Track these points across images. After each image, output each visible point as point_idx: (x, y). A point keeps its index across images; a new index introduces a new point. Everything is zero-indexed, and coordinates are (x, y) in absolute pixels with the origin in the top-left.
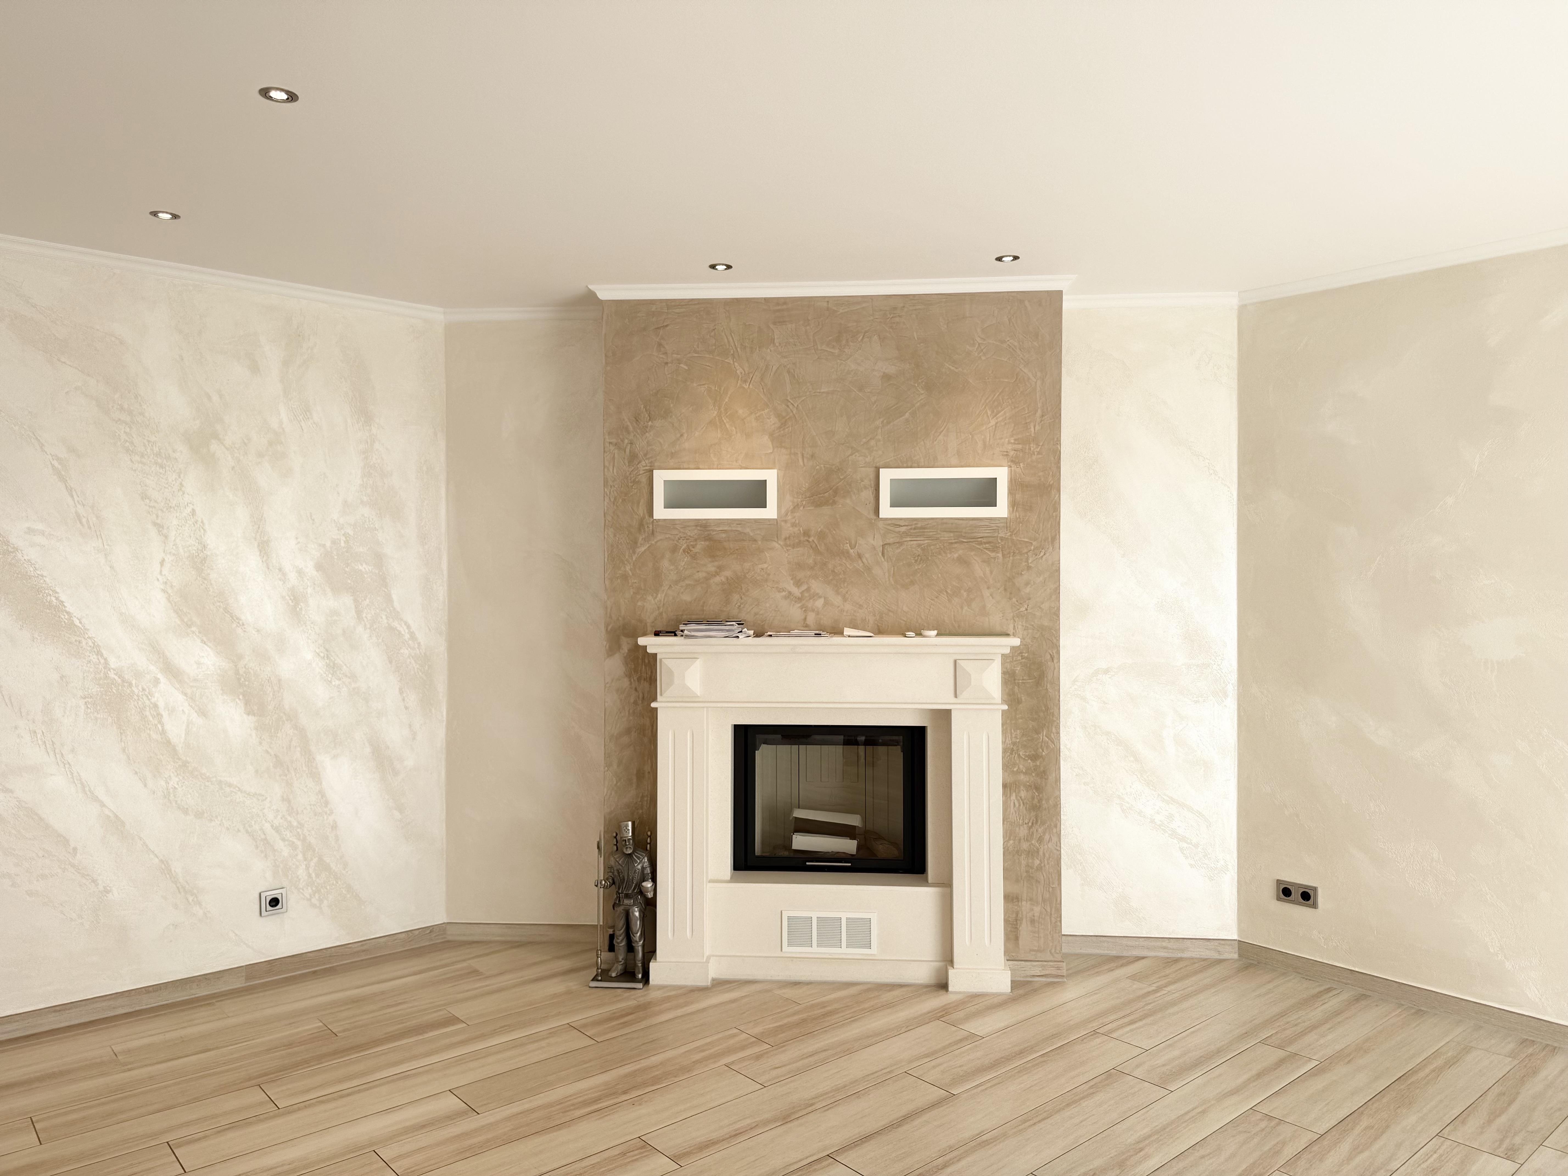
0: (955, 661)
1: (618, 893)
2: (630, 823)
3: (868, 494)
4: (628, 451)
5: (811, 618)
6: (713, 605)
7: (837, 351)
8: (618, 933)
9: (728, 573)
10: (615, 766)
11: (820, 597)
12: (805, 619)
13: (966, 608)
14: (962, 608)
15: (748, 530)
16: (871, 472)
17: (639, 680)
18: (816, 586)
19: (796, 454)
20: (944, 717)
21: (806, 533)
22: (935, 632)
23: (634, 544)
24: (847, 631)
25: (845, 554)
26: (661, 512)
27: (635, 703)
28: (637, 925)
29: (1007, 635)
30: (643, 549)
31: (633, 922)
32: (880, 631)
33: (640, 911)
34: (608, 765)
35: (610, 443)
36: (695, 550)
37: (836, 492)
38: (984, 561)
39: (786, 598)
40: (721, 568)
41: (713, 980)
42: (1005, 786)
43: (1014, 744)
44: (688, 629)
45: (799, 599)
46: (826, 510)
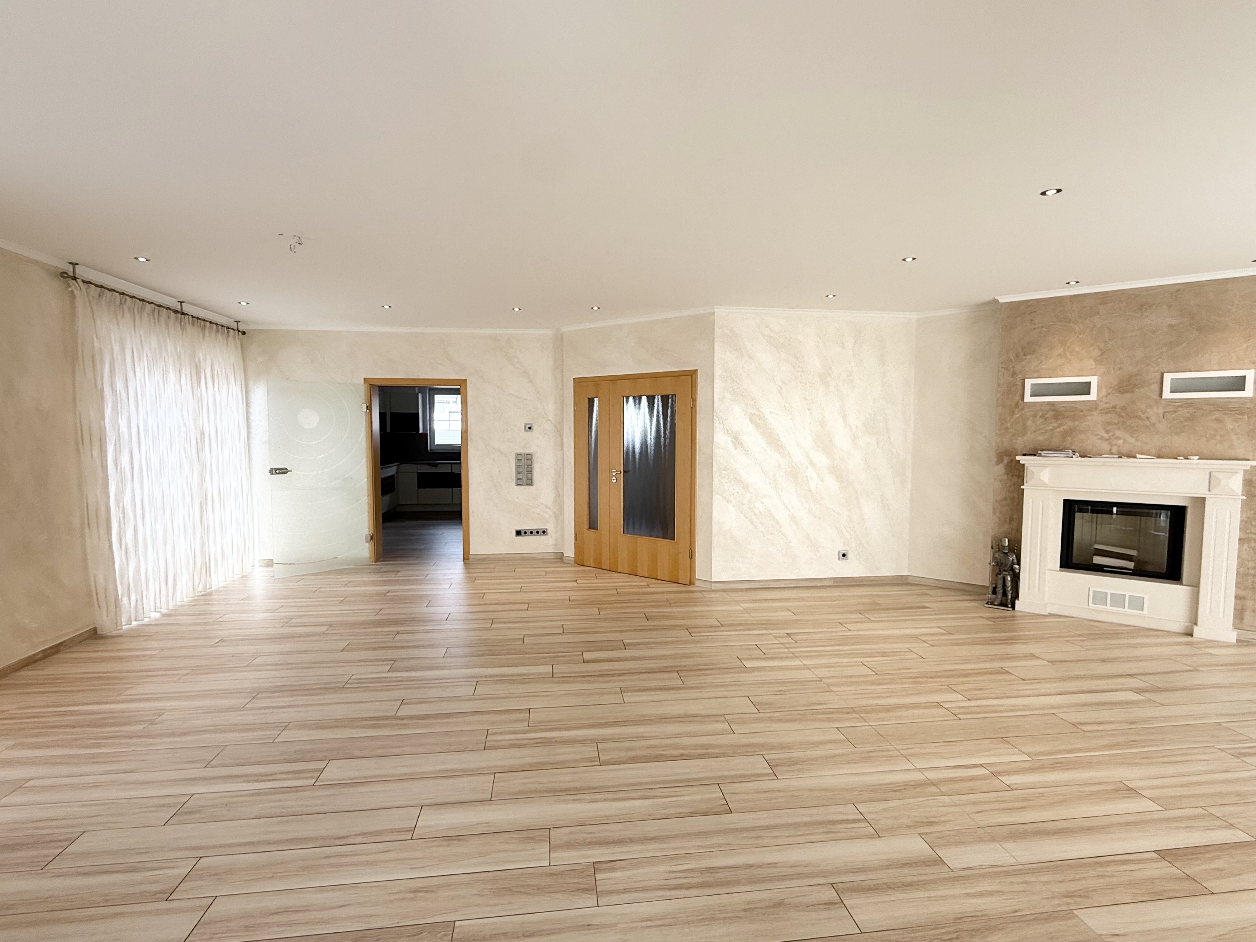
0: (1210, 473)
1: (999, 569)
2: (1007, 540)
3: (1156, 387)
4: (1011, 371)
5: (1115, 449)
6: (1056, 441)
7: (1138, 315)
8: (998, 586)
9: (1065, 427)
10: (998, 514)
11: (1121, 439)
12: (1111, 450)
13: (1219, 445)
14: (1216, 445)
15: (1078, 406)
16: (1158, 376)
17: (1013, 476)
18: (1118, 433)
19: (1109, 368)
20: (1201, 502)
21: (1114, 407)
22: (1197, 457)
23: (1013, 413)
24: (1138, 456)
25: (1139, 417)
26: (1028, 398)
27: (1010, 486)
28: (1009, 584)
29: (1248, 460)
30: (1018, 415)
31: (1007, 582)
32: (1159, 457)
33: (1011, 578)
34: (994, 513)
35: (1002, 367)
36: (1046, 416)
37: (1135, 386)
38: (1233, 420)
39: (1099, 439)
40: (1060, 425)
41: (1049, 613)
42: (1240, 539)
43: (1248, 518)
44: (1043, 453)
45: (1107, 440)
46: (1128, 395)
